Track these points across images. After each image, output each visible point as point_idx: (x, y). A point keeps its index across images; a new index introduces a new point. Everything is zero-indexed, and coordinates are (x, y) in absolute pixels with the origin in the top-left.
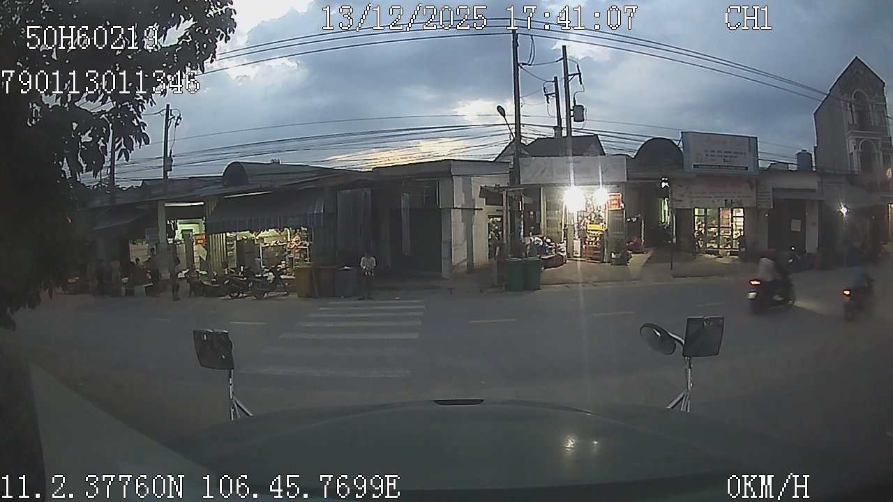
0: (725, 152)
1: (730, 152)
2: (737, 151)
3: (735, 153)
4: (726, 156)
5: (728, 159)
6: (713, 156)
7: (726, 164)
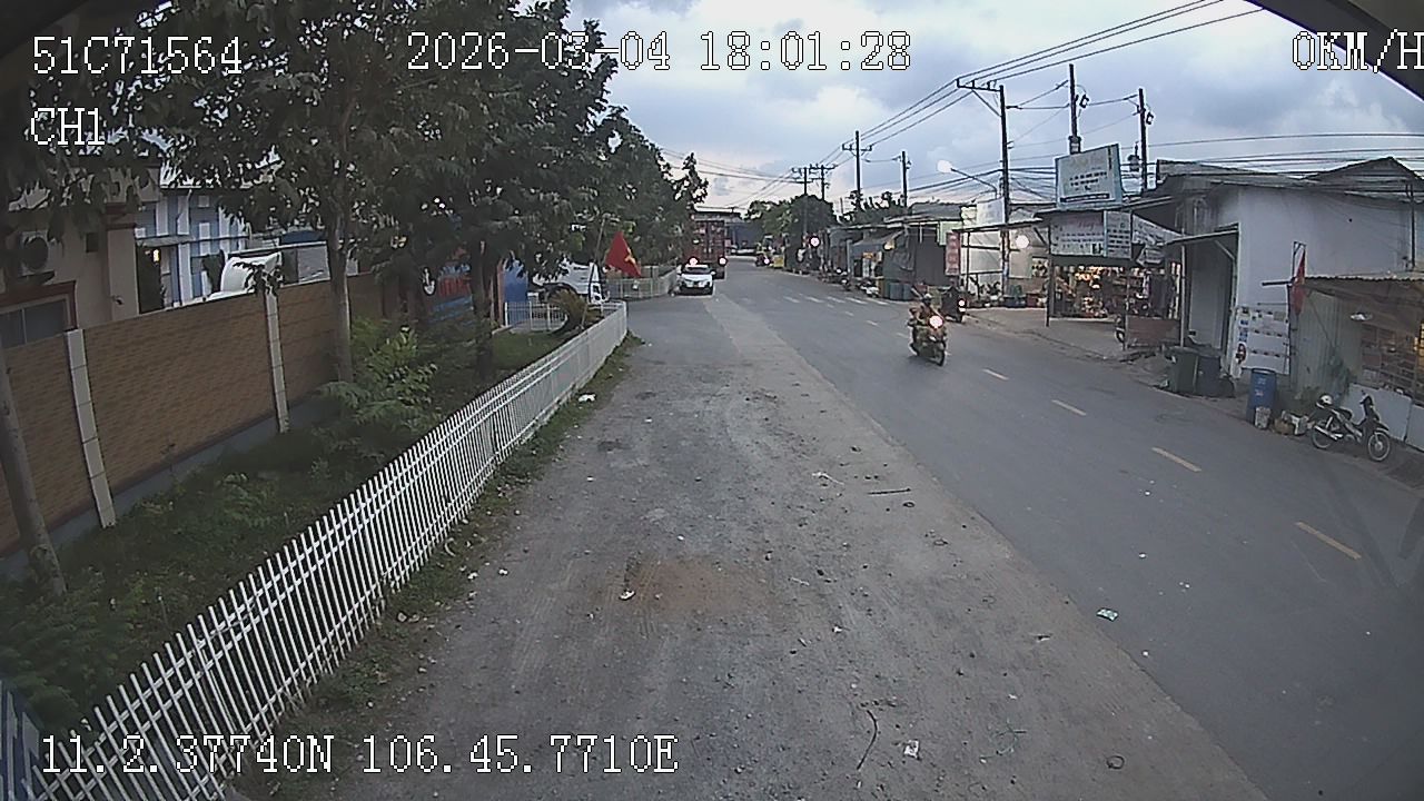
0: (1088, 176)
1: (1090, 175)
2: (1099, 171)
3: (1097, 175)
4: (1088, 182)
5: (1089, 185)
6: (1077, 184)
7: (1088, 193)
